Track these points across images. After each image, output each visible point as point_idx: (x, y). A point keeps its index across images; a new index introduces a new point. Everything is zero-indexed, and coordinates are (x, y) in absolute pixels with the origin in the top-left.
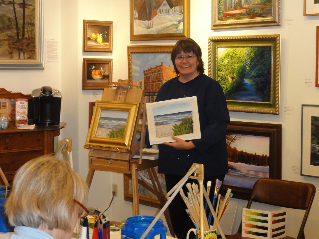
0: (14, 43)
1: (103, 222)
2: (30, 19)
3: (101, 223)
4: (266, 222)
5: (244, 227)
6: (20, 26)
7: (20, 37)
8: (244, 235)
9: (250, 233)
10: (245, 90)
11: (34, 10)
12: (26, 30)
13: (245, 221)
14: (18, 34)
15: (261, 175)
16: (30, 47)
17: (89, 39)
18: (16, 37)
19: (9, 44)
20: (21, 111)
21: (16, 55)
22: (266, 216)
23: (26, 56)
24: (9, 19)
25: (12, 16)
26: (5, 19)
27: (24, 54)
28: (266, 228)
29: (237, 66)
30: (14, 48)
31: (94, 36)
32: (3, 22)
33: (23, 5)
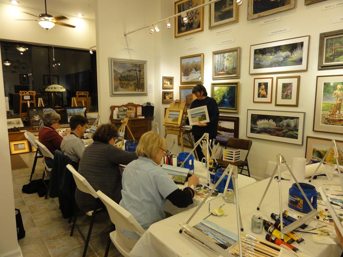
0: (136, 86)
1: (170, 155)
3: (169, 155)
4: (233, 155)
5: (224, 157)
6: (139, 79)
8: (224, 159)
9: (226, 159)
10: (225, 103)
11: (144, 73)
12: (141, 80)
13: (224, 154)
14: (138, 82)
15: (231, 137)
16: (142, 87)
17: (165, 84)
18: (137, 83)
19: (135, 86)
20: (139, 111)
21: (137, 90)
22: (233, 152)
25: (135, 75)
26: (133, 76)
27: (140, 89)
28: (232, 157)
29: (222, 94)
31: (166, 82)
32: (132, 78)
33: (140, 71)
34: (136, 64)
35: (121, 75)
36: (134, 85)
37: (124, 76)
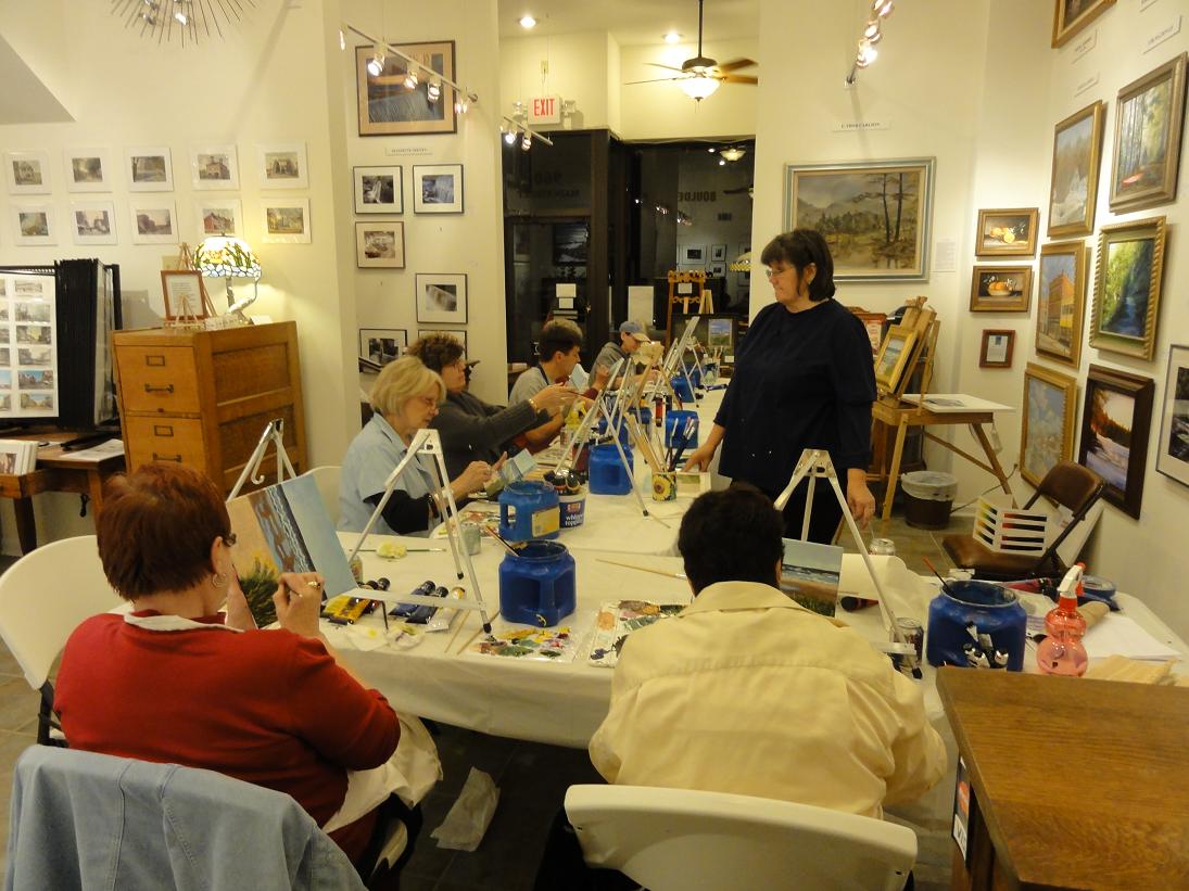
0: (881, 249)
2: (909, 213)
4: (995, 522)
5: (976, 525)
6: (893, 225)
7: (892, 240)
8: (975, 536)
10: (1126, 316)
11: (917, 200)
12: (901, 229)
13: (978, 516)
14: (888, 235)
16: (907, 251)
17: (988, 237)
18: (885, 240)
19: (874, 250)
21: (884, 261)
22: (996, 512)
23: (899, 264)
24: (876, 217)
25: (881, 212)
26: (870, 217)
27: (896, 261)
28: (995, 533)
30: (882, 254)
31: (997, 231)
32: (867, 221)
33: (900, 197)
34: (885, 174)
35: (824, 216)
36: (870, 248)
37: (833, 217)
